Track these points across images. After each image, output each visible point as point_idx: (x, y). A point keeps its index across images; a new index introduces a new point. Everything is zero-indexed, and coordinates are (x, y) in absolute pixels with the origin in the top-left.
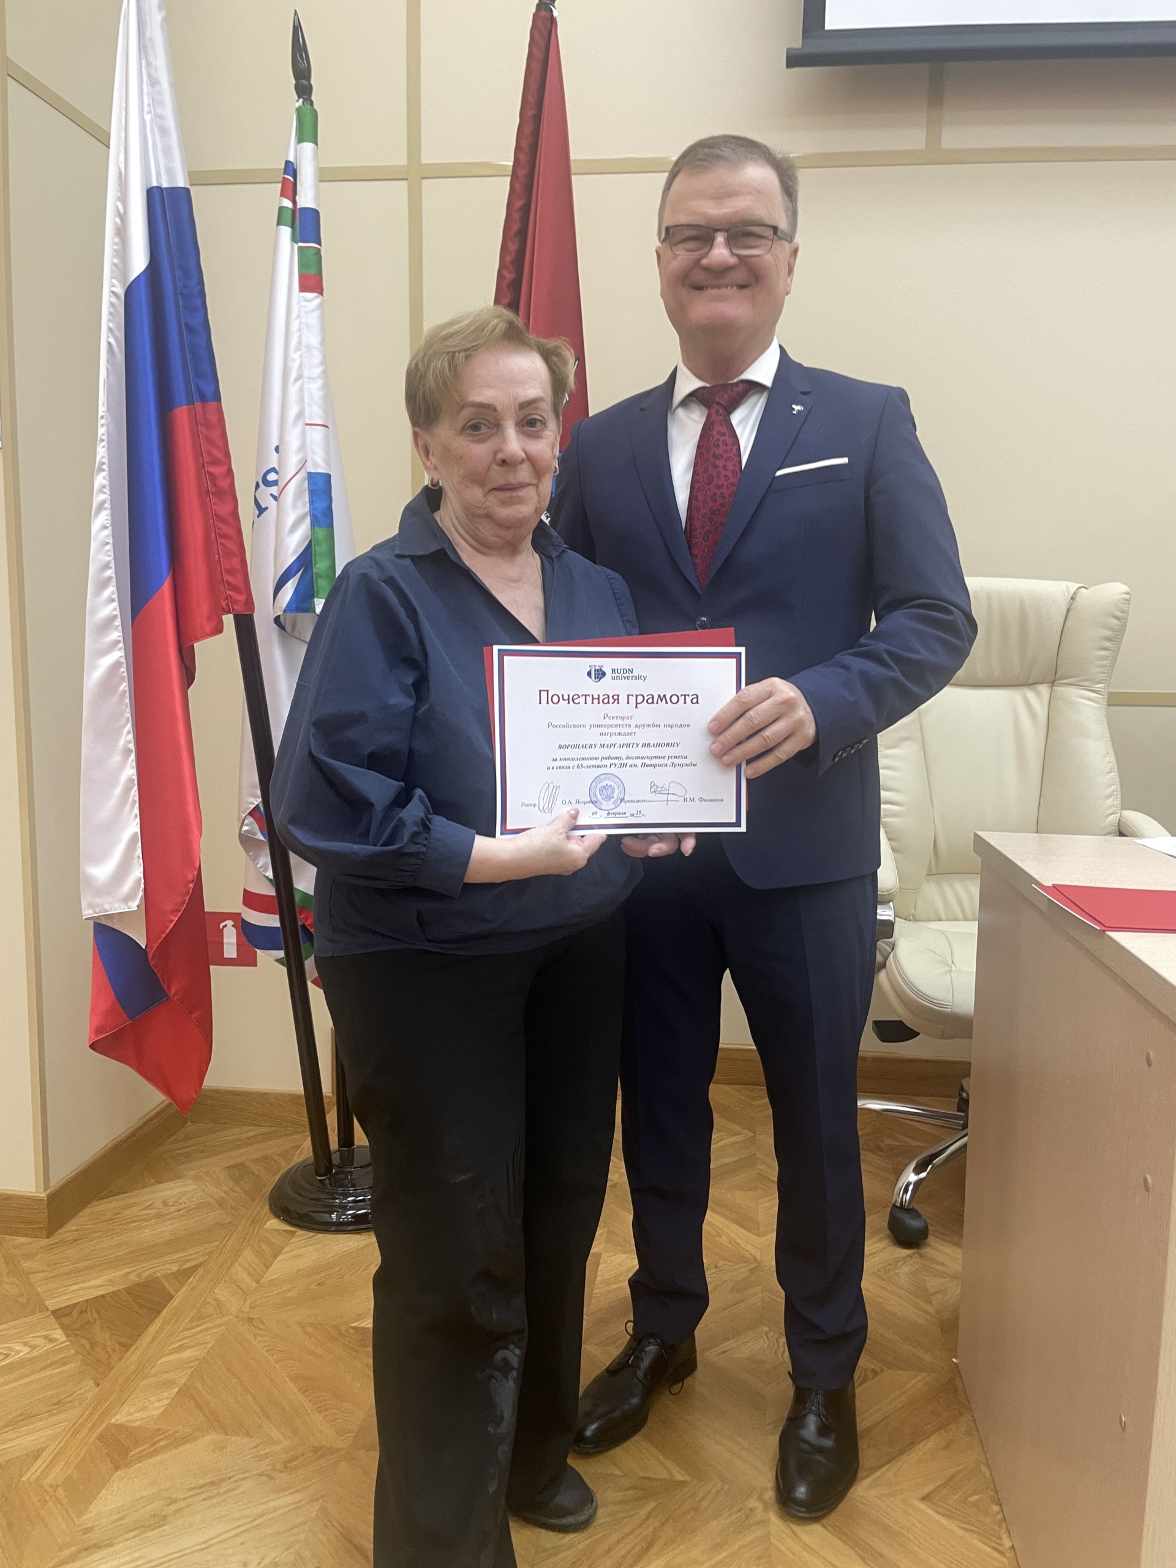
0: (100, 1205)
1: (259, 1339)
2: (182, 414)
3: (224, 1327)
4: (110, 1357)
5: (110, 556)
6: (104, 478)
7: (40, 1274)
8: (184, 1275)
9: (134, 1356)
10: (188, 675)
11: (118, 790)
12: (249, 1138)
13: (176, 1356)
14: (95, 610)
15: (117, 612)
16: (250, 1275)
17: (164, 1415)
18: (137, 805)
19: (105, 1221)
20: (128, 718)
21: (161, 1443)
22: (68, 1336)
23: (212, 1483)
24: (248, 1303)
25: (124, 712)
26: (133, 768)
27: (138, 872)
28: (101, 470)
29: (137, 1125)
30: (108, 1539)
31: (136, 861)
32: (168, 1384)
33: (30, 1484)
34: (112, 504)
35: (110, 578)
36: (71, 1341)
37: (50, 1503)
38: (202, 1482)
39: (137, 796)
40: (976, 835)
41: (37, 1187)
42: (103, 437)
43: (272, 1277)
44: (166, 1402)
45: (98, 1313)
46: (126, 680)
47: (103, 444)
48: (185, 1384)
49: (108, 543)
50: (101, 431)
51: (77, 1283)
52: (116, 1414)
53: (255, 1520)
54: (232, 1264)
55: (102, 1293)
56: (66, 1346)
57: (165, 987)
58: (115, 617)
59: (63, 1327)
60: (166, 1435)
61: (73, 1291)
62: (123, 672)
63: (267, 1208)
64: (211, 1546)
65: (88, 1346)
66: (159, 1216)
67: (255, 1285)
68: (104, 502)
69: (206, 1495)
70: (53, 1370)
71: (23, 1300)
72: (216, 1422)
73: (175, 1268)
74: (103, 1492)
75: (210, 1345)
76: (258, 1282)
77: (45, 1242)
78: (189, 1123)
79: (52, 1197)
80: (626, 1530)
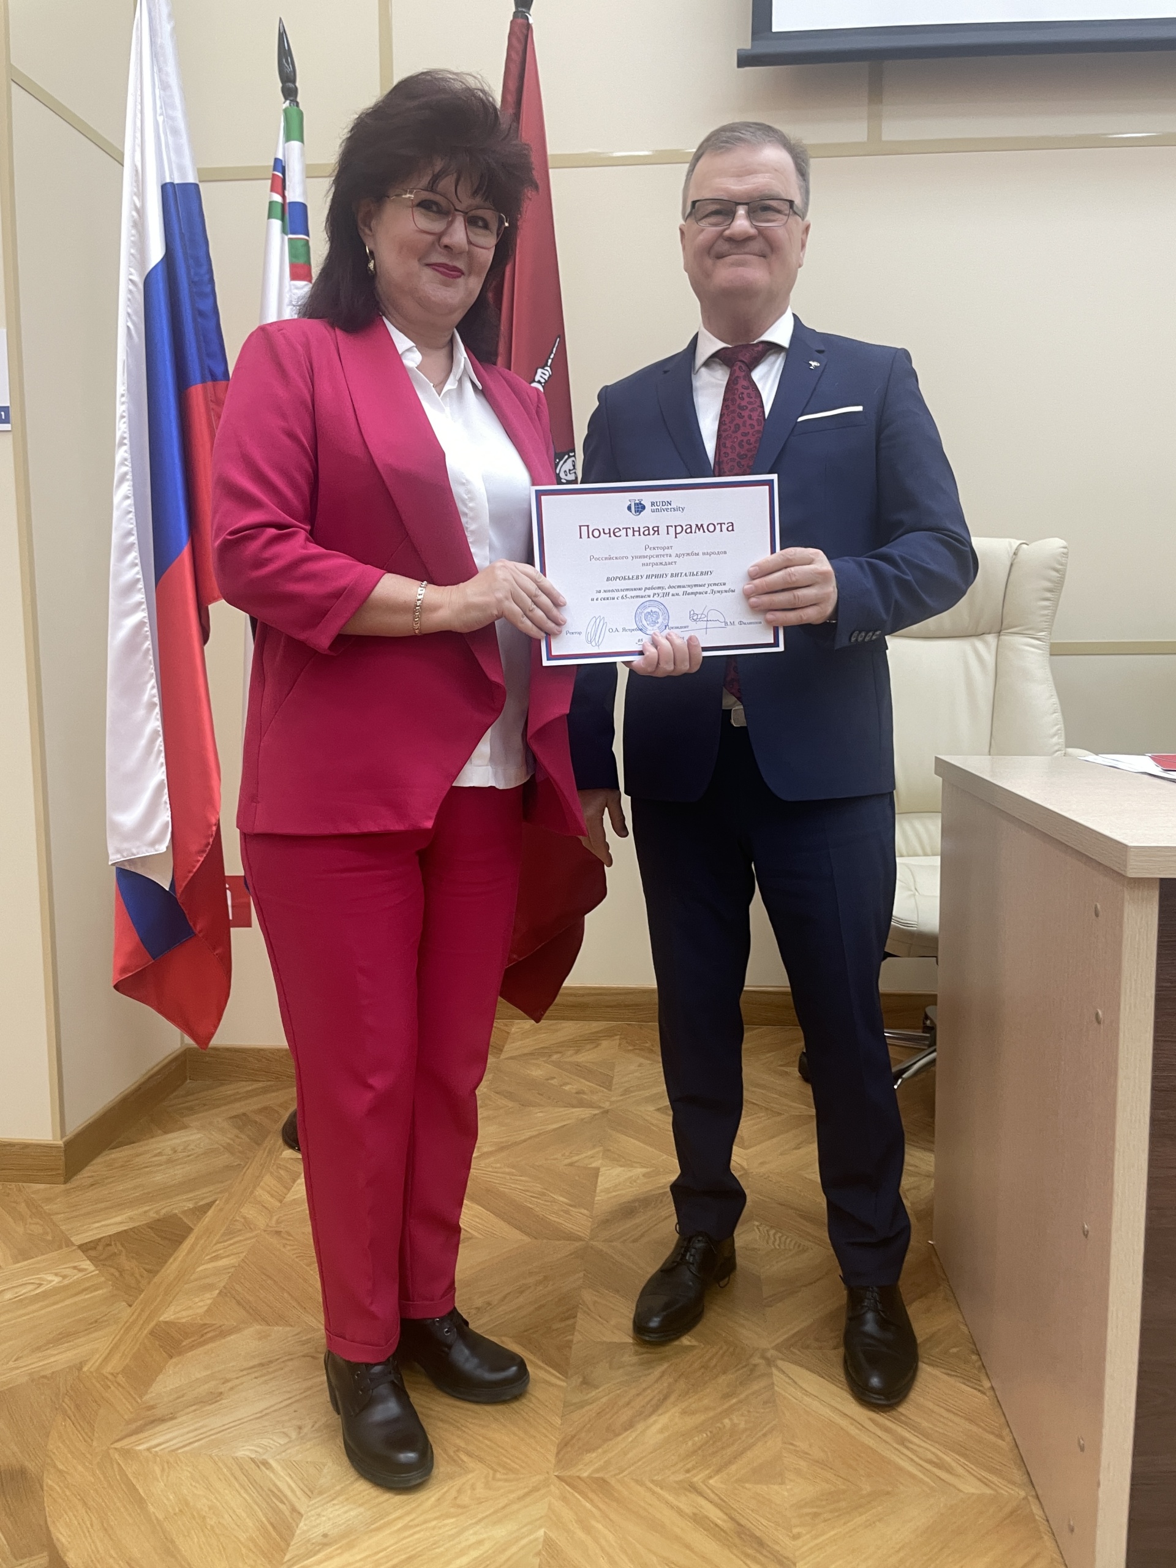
0: (111, 1154)
1: (289, 1248)
2: (197, 392)
3: (254, 1240)
4: (138, 1282)
5: (132, 524)
6: (126, 451)
7: (59, 1216)
8: (201, 1210)
9: (172, 1267)
10: (205, 635)
11: (143, 742)
12: (247, 1092)
13: (210, 1266)
14: (118, 574)
15: (140, 576)
16: (272, 1196)
17: (209, 1311)
18: (163, 754)
19: (116, 1168)
20: (152, 675)
21: (209, 1335)
22: (96, 1266)
23: (262, 1365)
24: (275, 1218)
25: (147, 669)
26: (158, 720)
27: (165, 816)
28: (122, 444)
29: (143, 1080)
30: (172, 1414)
31: (163, 806)
32: (209, 1287)
33: (91, 1372)
34: (133, 476)
35: (133, 544)
36: (100, 1270)
37: (112, 1388)
38: (251, 1364)
39: (163, 746)
40: (936, 758)
41: (54, 1135)
42: (124, 414)
43: (294, 1197)
44: (209, 1302)
45: (123, 1245)
46: (150, 638)
47: (124, 420)
48: (224, 1287)
49: (130, 512)
50: (121, 409)
51: (98, 1222)
52: (163, 1313)
53: (304, 1392)
54: (254, 1188)
55: (125, 1228)
56: (95, 1275)
57: (191, 924)
58: (138, 580)
59: (90, 1259)
60: (213, 1328)
61: (98, 1227)
62: (147, 631)
63: (280, 1141)
64: (267, 1414)
65: (117, 1274)
66: (169, 1161)
67: (278, 1204)
68: (126, 474)
69: (256, 1375)
70: (86, 1294)
71: (49, 1238)
72: (256, 1315)
73: (191, 1205)
74: (161, 1376)
75: (242, 1255)
76: (281, 1201)
77: (63, 1187)
78: (188, 1081)
79: (69, 1145)
80: (644, 1386)
